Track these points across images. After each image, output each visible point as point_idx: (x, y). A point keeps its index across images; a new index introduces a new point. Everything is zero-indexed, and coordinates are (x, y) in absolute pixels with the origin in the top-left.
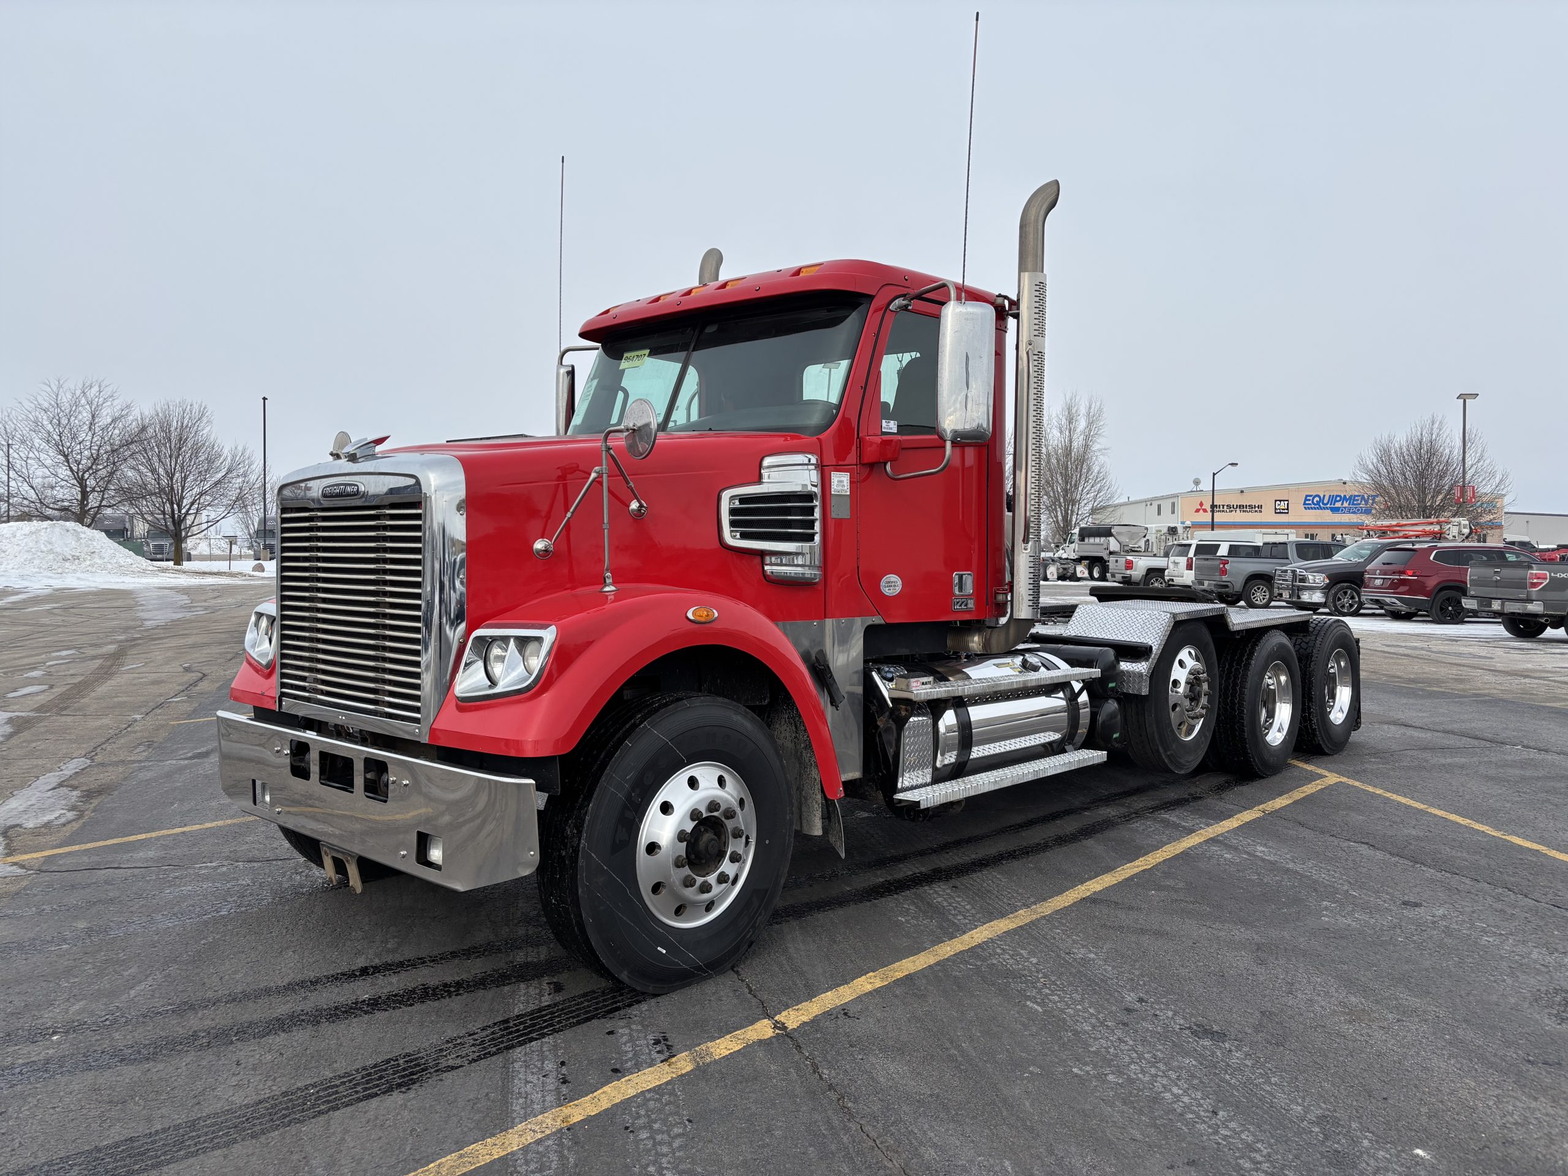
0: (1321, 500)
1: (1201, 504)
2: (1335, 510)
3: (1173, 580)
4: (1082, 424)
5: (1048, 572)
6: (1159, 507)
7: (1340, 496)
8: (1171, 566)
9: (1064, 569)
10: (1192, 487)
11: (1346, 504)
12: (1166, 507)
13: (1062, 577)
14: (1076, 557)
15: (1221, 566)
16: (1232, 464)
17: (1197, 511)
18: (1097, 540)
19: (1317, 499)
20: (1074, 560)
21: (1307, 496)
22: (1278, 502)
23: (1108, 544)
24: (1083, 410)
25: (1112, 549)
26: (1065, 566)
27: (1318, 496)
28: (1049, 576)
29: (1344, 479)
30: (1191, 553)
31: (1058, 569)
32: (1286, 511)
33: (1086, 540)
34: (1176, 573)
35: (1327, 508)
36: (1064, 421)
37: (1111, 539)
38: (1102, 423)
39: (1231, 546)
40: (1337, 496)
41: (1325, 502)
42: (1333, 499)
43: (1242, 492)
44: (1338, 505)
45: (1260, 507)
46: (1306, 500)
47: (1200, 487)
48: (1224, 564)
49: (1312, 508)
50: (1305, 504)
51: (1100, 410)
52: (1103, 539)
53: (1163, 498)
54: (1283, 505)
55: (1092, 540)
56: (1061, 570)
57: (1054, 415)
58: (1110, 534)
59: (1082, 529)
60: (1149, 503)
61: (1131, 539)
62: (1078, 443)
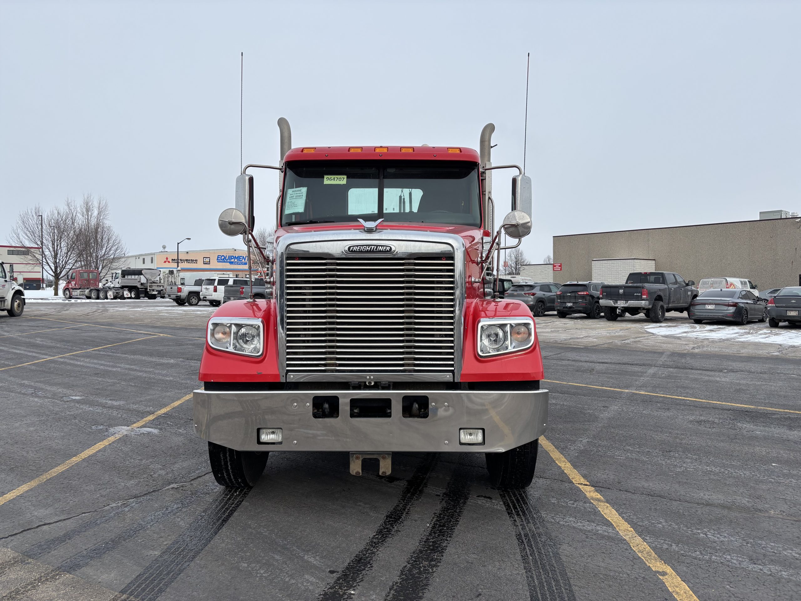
0: (225, 258)
1: (167, 259)
2: (231, 263)
3: (206, 297)
4: (96, 213)
5: (108, 295)
6: (144, 259)
7: (233, 256)
8: (204, 290)
9: (117, 293)
10: (162, 249)
11: (236, 260)
12: (148, 260)
13: (115, 298)
14: (120, 286)
15: (241, 290)
16: (188, 239)
17: (165, 262)
18: (133, 277)
19: (223, 257)
20: (120, 287)
21: (218, 256)
22: (205, 259)
23: (140, 279)
24: (96, 204)
25: (142, 282)
26: (117, 291)
27: (224, 256)
28: (109, 297)
29: (235, 248)
30: (216, 284)
31: (113, 293)
32: (209, 263)
33: (126, 277)
34: (207, 294)
35: (228, 262)
36: (84, 210)
37: (142, 276)
38: (107, 213)
39: (234, 280)
40: (232, 256)
41: (227, 259)
42: (230, 257)
43: (187, 253)
44: (232, 260)
45: (196, 260)
46: (218, 258)
47: (166, 250)
48: (242, 289)
49: (221, 262)
50: (217, 260)
51: (106, 205)
52: (136, 277)
53: (146, 255)
54: (207, 260)
55: (130, 277)
56: (115, 294)
57: (78, 206)
58: (141, 274)
59: (123, 271)
60: (137, 257)
61: (152, 276)
62: (93, 222)
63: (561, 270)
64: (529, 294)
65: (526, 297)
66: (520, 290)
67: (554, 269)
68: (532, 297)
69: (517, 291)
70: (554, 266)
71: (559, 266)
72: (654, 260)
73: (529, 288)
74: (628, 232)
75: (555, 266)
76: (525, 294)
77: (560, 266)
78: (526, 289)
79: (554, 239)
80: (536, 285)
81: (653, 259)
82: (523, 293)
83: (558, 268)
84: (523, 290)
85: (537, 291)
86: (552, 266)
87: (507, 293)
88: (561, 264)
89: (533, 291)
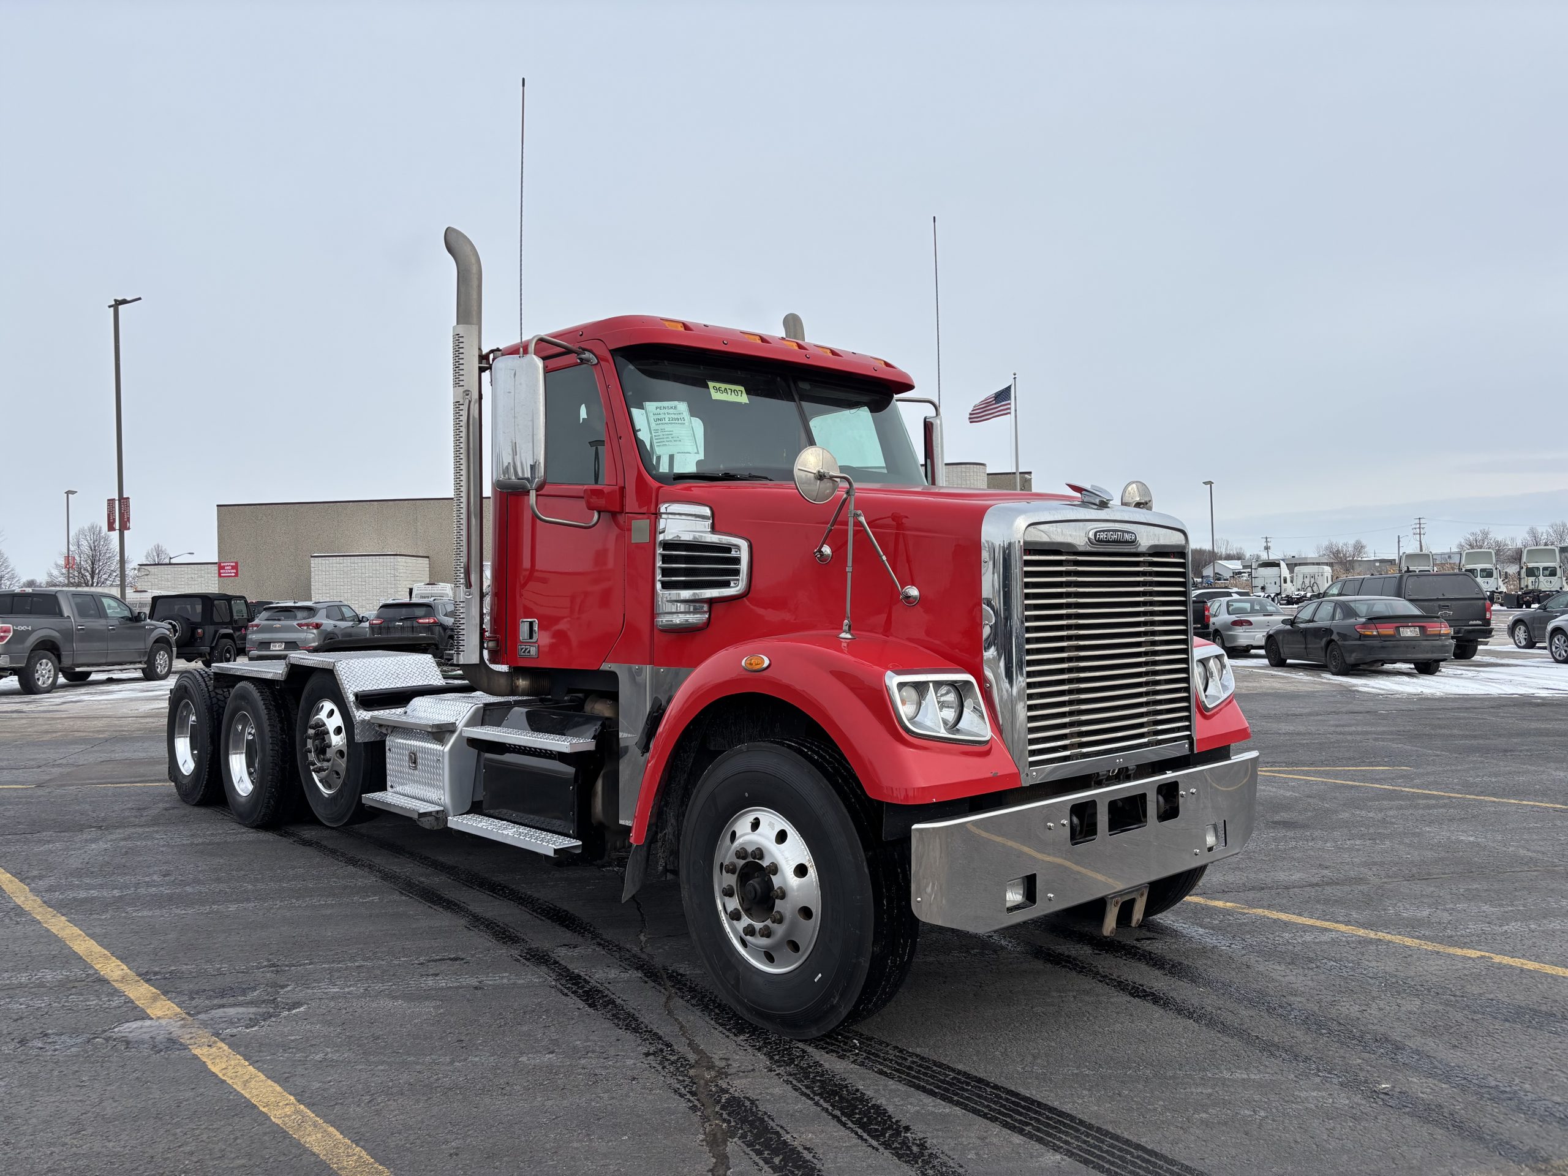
63: (237, 574)
64: (307, 625)
65: (303, 631)
66: (287, 618)
67: (220, 574)
68: (315, 631)
69: (279, 620)
70: (221, 568)
71: (233, 568)
72: (428, 557)
73: (305, 614)
74: (376, 503)
75: (223, 568)
76: (300, 625)
77: (235, 567)
78: (300, 614)
79: (218, 511)
80: (318, 606)
81: (425, 555)
82: (295, 623)
83: (229, 571)
84: (295, 618)
85: (320, 618)
86: (216, 567)
87: (257, 626)
88: (237, 563)
89: (315, 620)
